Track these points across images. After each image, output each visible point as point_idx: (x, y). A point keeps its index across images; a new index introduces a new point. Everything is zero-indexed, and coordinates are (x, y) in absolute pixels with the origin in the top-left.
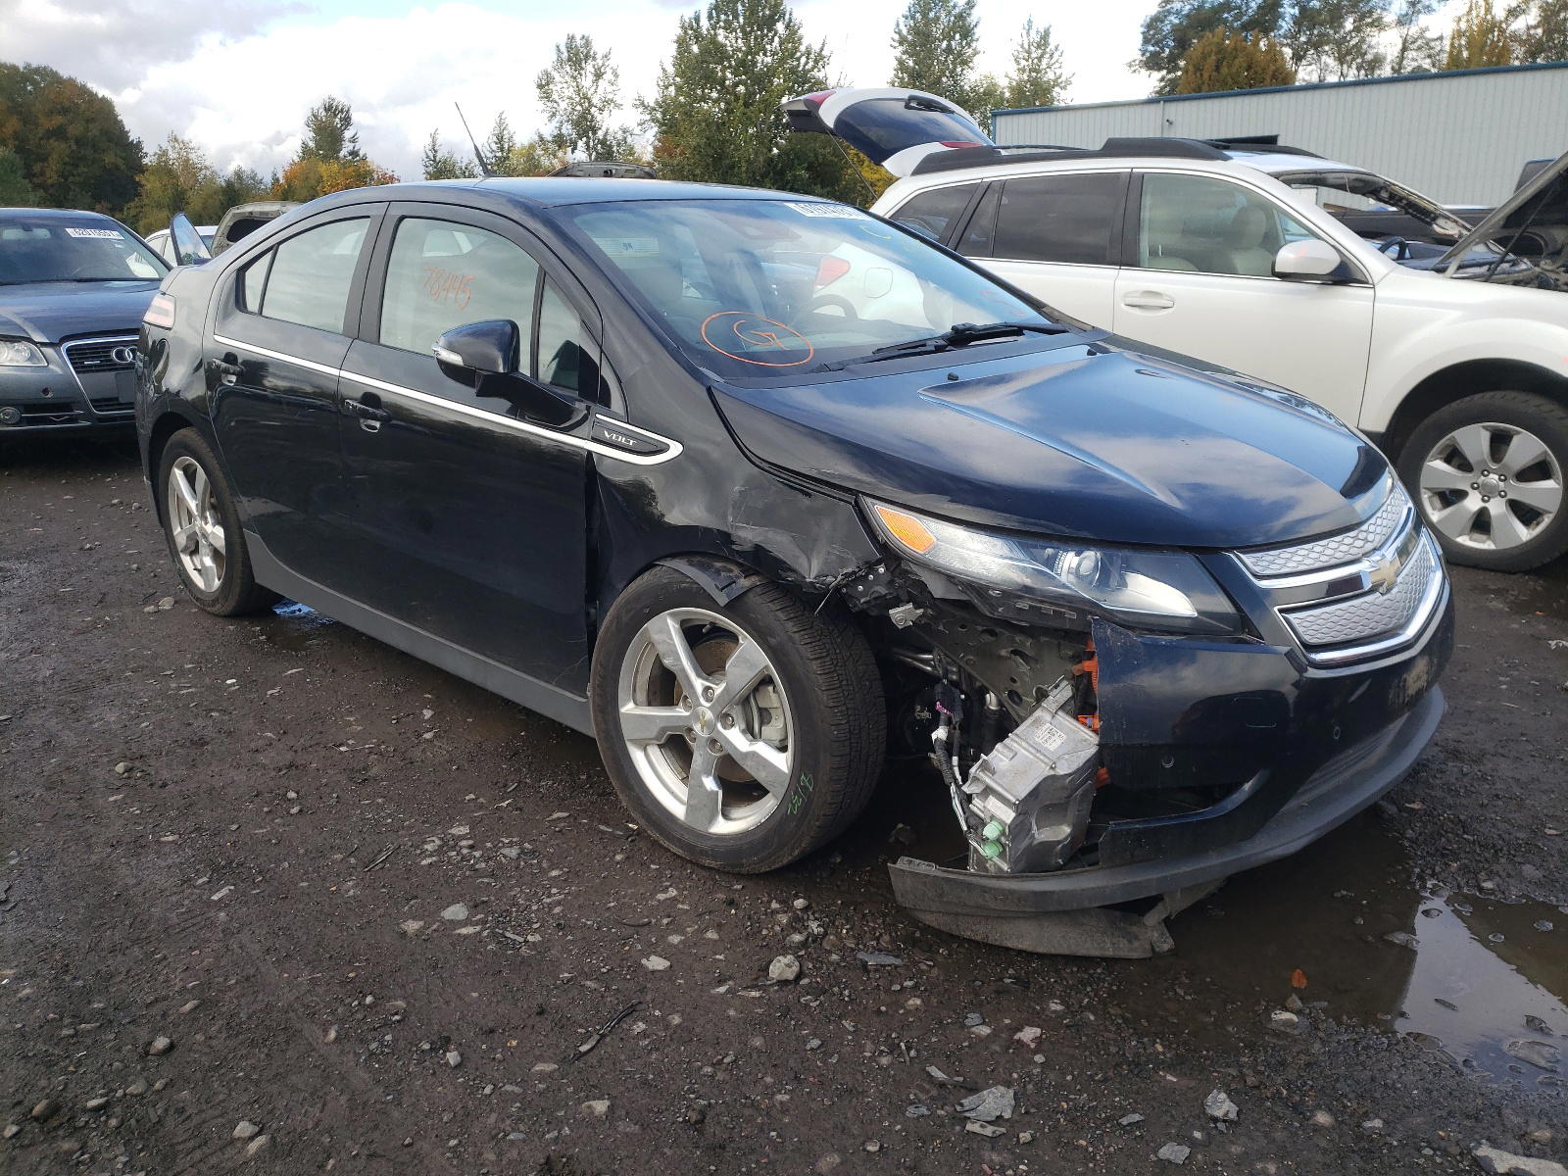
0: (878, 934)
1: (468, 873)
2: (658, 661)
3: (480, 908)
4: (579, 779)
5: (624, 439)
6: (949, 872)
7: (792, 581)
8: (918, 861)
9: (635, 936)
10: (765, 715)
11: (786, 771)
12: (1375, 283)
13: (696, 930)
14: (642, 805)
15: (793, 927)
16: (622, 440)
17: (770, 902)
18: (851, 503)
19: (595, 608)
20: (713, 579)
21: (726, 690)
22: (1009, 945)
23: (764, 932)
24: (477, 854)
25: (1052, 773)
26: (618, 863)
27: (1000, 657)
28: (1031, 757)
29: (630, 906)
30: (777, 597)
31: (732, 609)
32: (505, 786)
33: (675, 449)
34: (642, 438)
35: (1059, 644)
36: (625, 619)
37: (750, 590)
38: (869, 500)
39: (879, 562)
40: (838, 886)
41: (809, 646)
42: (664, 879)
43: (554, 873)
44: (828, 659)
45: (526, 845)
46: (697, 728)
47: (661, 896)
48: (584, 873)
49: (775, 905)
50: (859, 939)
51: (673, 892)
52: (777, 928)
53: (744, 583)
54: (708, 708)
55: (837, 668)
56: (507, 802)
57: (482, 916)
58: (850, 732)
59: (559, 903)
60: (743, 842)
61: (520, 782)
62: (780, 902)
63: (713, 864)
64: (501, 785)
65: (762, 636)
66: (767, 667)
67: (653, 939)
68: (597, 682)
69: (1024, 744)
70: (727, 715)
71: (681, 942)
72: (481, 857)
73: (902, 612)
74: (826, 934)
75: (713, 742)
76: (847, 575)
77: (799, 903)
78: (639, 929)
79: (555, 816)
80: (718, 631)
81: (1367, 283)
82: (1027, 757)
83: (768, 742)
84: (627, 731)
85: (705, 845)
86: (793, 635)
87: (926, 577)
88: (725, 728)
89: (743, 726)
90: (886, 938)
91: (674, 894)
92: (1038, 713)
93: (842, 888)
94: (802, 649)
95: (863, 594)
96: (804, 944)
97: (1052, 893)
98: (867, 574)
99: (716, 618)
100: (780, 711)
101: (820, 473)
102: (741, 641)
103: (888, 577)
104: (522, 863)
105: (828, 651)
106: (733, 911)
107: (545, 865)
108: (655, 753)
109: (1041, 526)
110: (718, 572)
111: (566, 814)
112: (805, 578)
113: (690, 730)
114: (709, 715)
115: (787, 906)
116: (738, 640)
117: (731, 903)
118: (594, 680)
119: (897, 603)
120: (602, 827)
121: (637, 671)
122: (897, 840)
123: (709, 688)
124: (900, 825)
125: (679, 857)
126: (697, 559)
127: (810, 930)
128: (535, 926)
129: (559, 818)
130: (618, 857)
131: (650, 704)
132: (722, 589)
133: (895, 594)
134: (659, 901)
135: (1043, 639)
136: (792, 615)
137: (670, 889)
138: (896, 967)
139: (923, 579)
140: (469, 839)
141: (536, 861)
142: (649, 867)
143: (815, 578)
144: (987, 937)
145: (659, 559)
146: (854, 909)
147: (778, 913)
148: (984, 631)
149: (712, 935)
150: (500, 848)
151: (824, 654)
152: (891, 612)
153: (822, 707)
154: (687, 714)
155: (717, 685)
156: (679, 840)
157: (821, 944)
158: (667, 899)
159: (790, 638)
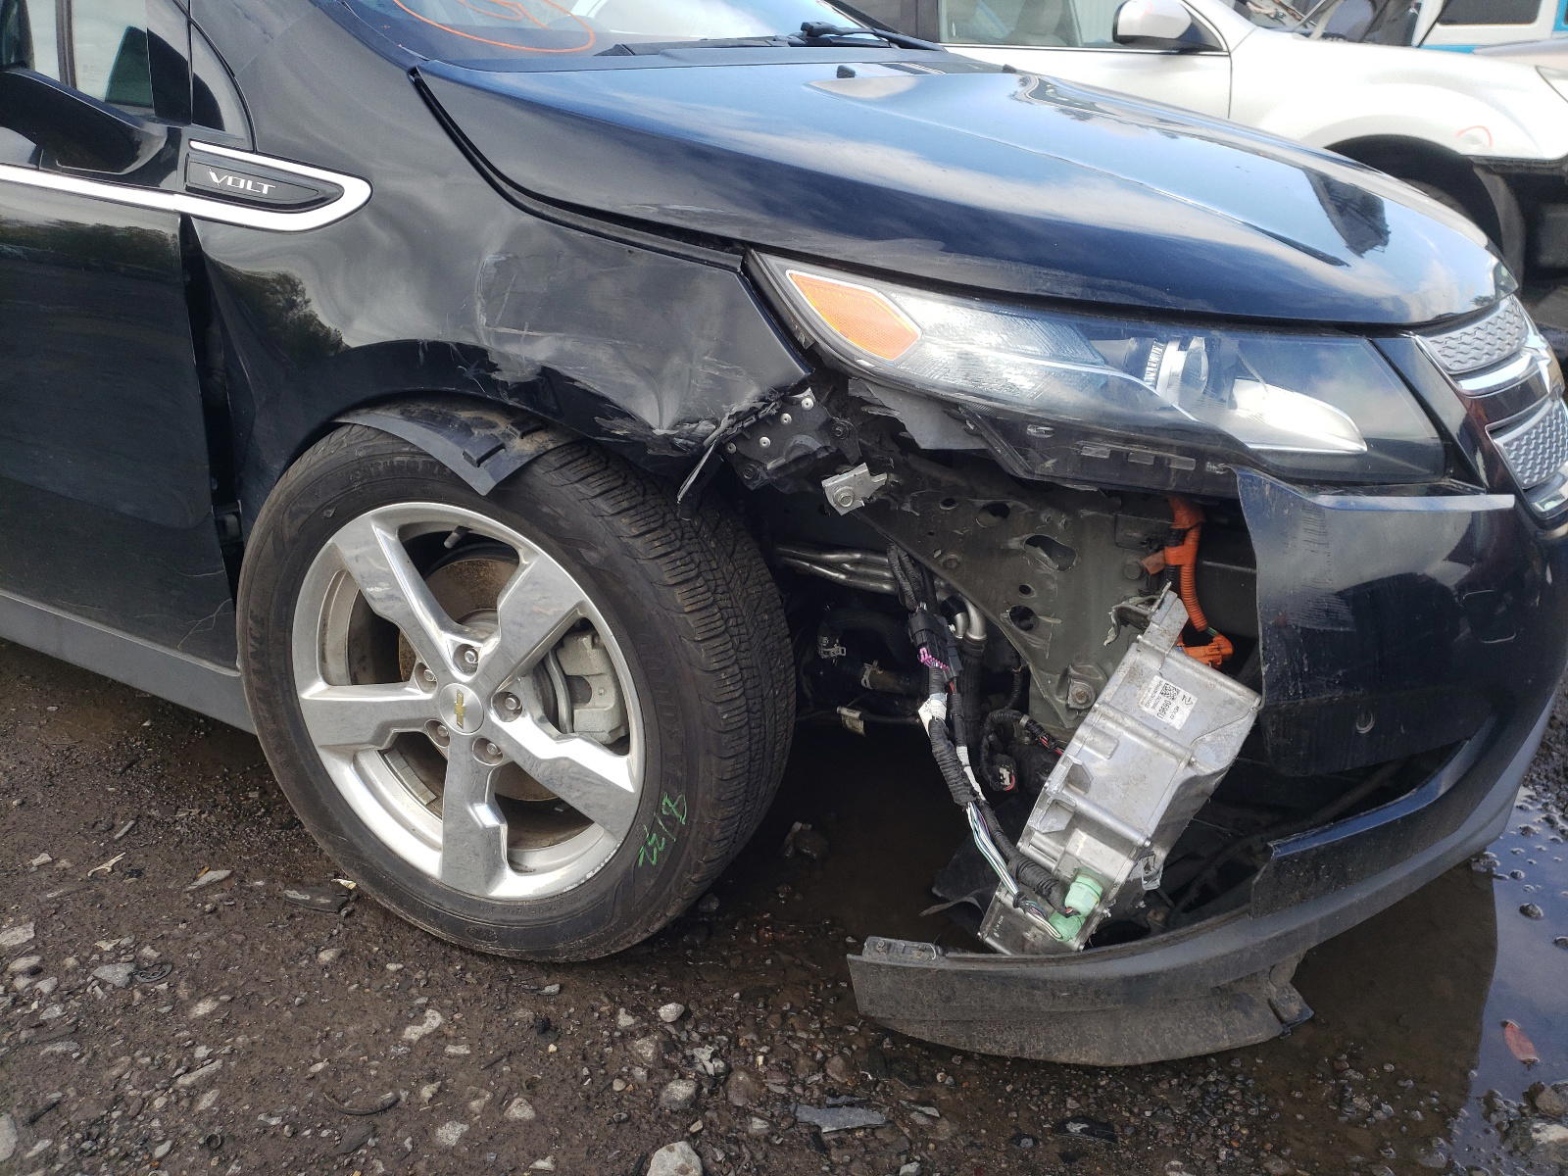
0: (819, 1056)
1: (23, 1035)
2: (362, 604)
3: (40, 1126)
4: (247, 799)
5: (250, 183)
6: (966, 960)
7: (624, 437)
8: (902, 943)
9: (371, 1142)
10: (578, 688)
11: (630, 788)
12: (1231, 49)
13: (489, 1103)
14: (359, 857)
15: (668, 1066)
16: (246, 185)
17: (614, 1014)
18: (734, 270)
19: (237, 514)
20: (459, 443)
21: (501, 651)
22: (1063, 1058)
23: (618, 1086)
24: (45, 986)
25: (1191, 773)
26: (325, 968)
27: (1008, 553)
28: (1145, 745)
29: (356, 1067)
30: (591, 470)
31: (507, 498)
32: (112, 828)
33: (355, 192)
34: (284, 177)
35: (1116, 521)
36: (290, 531)
37: (535, 460)
38: (773, 261)
39: (801, 387)
40: (725, 960)
41: (665, 560)
42: (414, 991)
43: (203, 1008)
44: (700, 582)
45: (147, 951)
46: (450, 722)
47: (412, 1033)
48: (261, 999)
49: (625, 1020)
50: (788, 1068)
51: (434, 1020)
52: (640, 1073)
53: (523, 447)
54: (468, 685)
55: (719, 597)
56: (113, 861)
57: (48, 1142)
58: (748, 711)
59: (210, 1082)
60: (555, 913)
61: (138, 818)
62: (633, 1011)
63: (503, 952)
64: (102, 827)
65: (567, 548)
66: (581, 605)
67: (407, 1144)
68: (251, 649)
69: (1129, 723)
70: (506, 695)
71: (464, 1138)
72: (53, 992)
73: (847, 483)
74: (729, 1070)
75: (483, 743)
76: (739, 417)
77: (669, 1011)
78: (377, 1120)
79: (205, 878)
80: (472, 542)
81: (1221, 50)
82: (1139, 747)
83: (589, 736)
84: (319, 733)
85: (482, 920)
86: (631, 541)
87: (901, 410)
88: (504, 719)
89: (539, 712)
90: (837, 1062)
91: (436, 1024)
92: (1132, 657)
93: (734, 964)
94: (649, 566)
95: (769, 454)
96: (695, 1105)
97: (1157, 975)
98: (780, 412)
99: (471, 519)
100: (608, 680)
101: (667, 213)
102: (523, 561)
103: (821, 417)
104: (138, 995)
105: (698, 566)
106: (552, 1048)
107: (183, 992)
108: (374, 765)
109: (1122, 291)
110: (466, 428)
111: (222, 874)
112: (651, 428)
113: (436, 724)
114: (470, 696)
115: (649, 1023)
116: (517, 556)
117: (546, 1027)
118: (244, 647)
119: (836, 463)
120: (293, 894)
121: (324, 625)
122: (798, 853)
123: (468, 647)
124: (798, 826)
125: (437, 939)
126: (416, 409)
127: (699, 1067)
128: (160, 1151)
129: (211, 884)
130: (326, 956)
131: (355, 681)
132: (480, 462)
133: (833, 449)
134: (410, 1043)
135: (1086, 513)
136: (625, 504)
137: (429, 1012)
138: (874, 1129)
139: (896, 414)
140: (32, 953)
141: (164, 986)
142: (384, 969)
143: (674, 428)
144: (1022, 1049)
145: (340, 414)
146: (766, 1006)
147: (633, 1035)
148: (985, 508)
149: (520, 1110)
150: (94, 966)
151: (693, 574)
152: (827, 483)
153: (698, 673)
154: (429, 696)
155: (481, 641)
156: (435, 914)
157: (726, 1098)
158: (424, 1036)
159: (628, 550)
